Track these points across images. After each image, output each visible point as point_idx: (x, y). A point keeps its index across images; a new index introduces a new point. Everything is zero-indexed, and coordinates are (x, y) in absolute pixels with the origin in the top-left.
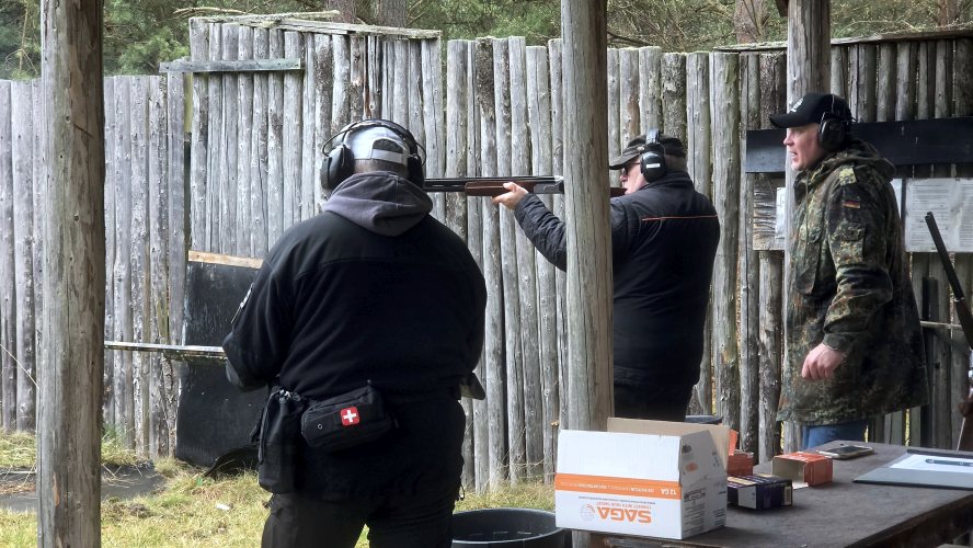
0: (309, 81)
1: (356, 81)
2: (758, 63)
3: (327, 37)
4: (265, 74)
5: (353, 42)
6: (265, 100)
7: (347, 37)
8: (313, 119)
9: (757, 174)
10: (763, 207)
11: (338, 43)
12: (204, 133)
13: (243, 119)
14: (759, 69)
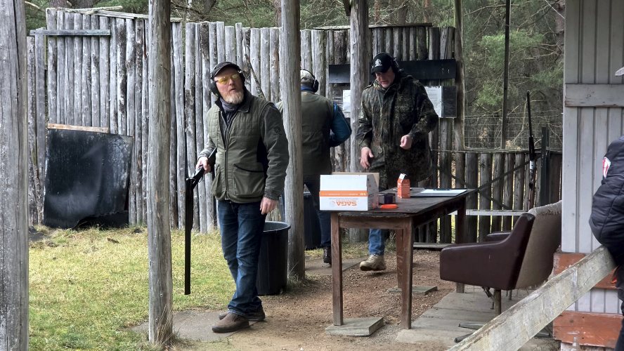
0: (113, 41)
1: (139, 42)
2: (333, 35)
3: (123, 20)
4: (89, 37)
5: (137, 23)
6: (89, 50)
7: (134, 20)
8: (116, 59)
9: (333, 84)
10: (337, 99)
11: (129, 23)
12: (55, 66)
13: (77, 59)
14: (333, 37)
